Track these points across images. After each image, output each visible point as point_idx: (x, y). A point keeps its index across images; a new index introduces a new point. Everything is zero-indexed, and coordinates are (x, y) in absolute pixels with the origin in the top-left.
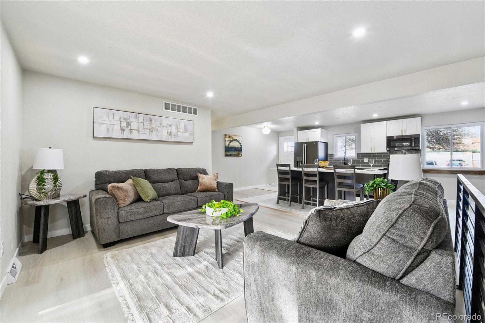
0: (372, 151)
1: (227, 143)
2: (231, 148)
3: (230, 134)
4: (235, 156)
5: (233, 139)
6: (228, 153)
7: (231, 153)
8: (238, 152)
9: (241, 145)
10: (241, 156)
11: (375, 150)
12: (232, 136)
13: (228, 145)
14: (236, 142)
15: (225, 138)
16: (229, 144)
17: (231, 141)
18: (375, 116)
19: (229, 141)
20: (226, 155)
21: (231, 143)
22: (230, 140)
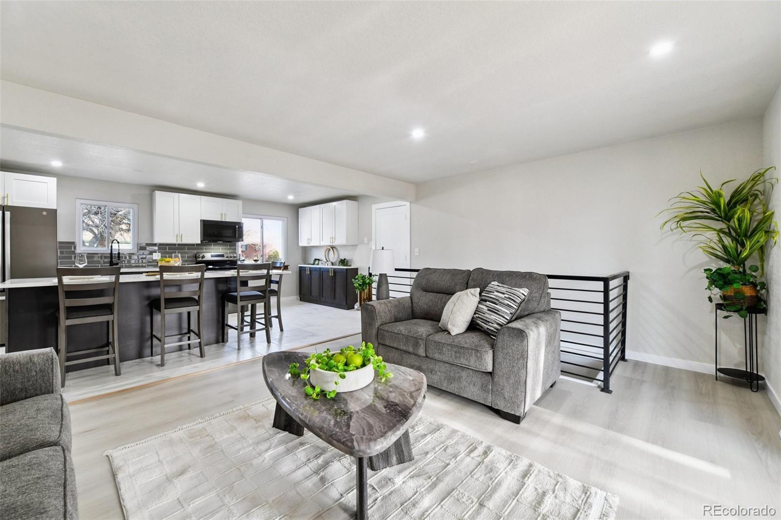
0: (177, 241)
11: (183, 240)
18: (200, 186)
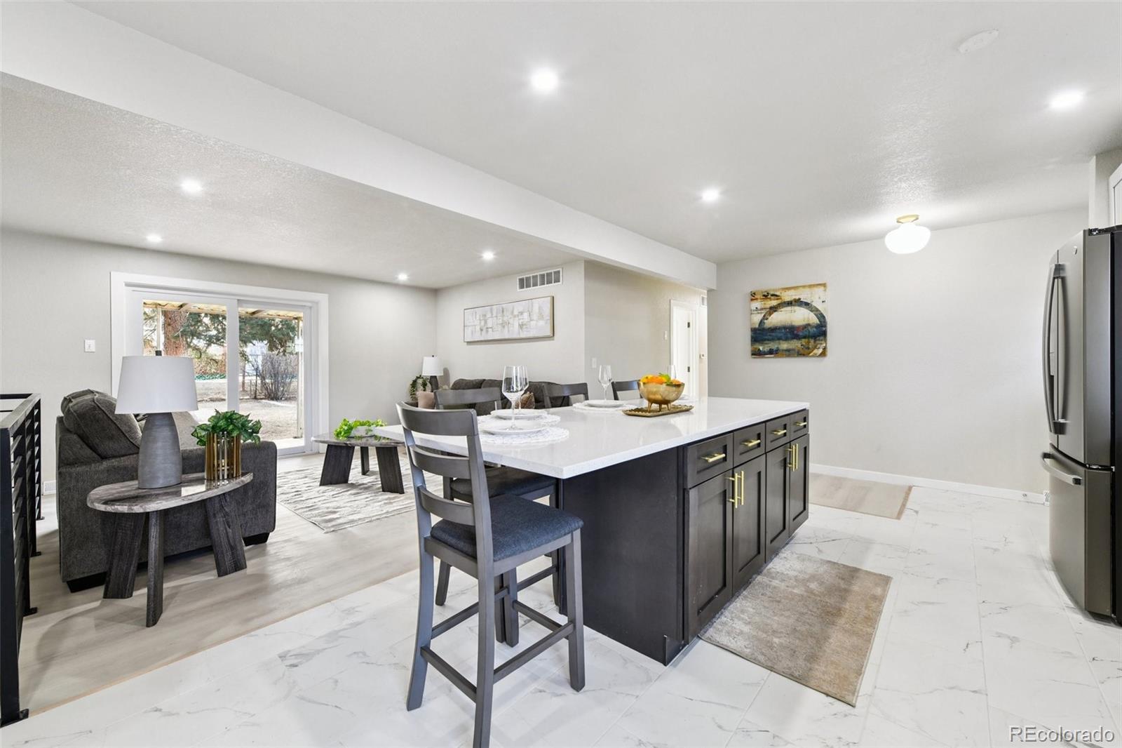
1: (757, 318)
2: (774, 329)
3: (766, 289)
4: (789, 356)
5: (779, 301)
6: (761, 348)
7: (773, 345)
8: (804, 341)
9: (821, 317)
10: (823, 354)
12: (778, 293)
13: (761, 322)
14: (797, 308)
15: (750, 304)
16: (765, 318)
17: (773, 309)
19: (762, 309)
20: (757, 354)
21: (770, 314)
22: (768, 306)
